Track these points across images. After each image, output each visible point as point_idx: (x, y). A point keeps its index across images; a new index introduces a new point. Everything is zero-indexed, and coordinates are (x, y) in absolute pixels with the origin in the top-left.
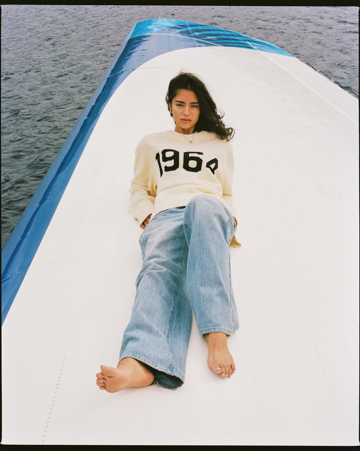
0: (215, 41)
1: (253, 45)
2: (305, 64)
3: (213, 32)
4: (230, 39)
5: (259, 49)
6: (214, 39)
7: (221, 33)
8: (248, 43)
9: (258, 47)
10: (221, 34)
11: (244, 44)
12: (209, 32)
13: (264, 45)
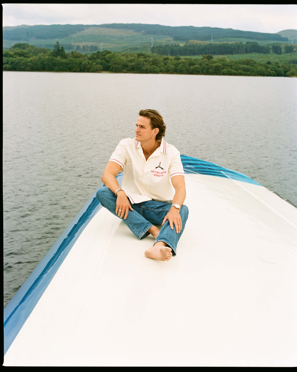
0: (194, 170)
1: (227, 174)
2: (273, 193)
3: (191, 162)
4: (207, 168)
5: (231, 178)
6: (193, 168)
7: (199, 162)
8: (222, 172)
9: (232, 176)
10: (199, 164)
11: (219, 173)
12: (189, 162)
13: (236, 174)
